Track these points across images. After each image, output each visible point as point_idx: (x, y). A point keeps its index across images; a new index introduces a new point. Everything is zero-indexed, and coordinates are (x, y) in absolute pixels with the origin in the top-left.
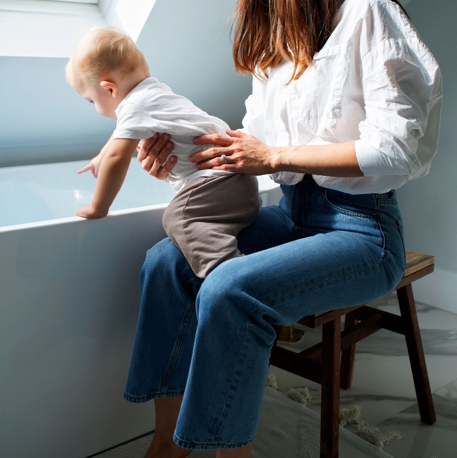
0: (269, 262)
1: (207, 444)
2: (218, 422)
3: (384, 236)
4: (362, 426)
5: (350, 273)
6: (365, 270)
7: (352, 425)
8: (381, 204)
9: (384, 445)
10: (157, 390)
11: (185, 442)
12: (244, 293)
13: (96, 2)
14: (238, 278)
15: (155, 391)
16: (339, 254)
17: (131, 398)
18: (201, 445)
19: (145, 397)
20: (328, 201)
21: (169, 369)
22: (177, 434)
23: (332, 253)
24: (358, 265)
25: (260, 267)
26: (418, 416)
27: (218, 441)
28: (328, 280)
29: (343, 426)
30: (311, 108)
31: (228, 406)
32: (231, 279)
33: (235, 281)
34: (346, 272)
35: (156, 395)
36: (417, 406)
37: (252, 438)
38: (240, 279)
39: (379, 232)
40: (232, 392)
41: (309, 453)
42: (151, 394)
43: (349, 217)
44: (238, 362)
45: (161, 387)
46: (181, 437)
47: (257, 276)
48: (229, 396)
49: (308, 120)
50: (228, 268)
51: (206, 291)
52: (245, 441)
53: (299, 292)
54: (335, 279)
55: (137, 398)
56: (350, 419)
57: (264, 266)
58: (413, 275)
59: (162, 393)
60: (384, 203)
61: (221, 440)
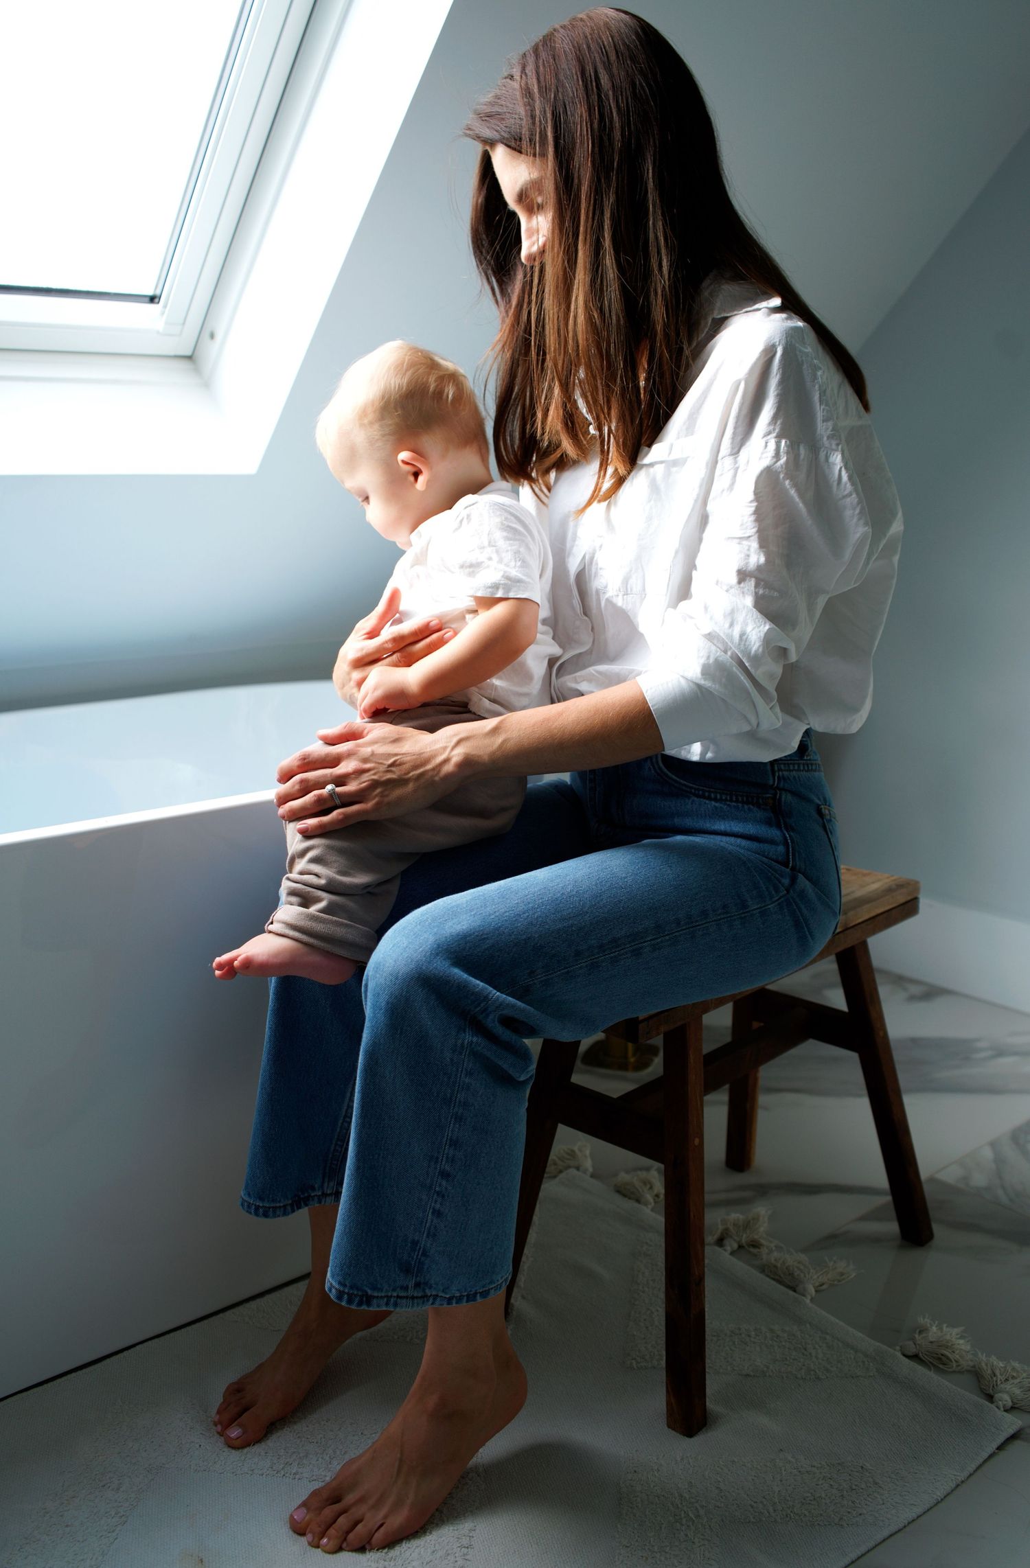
0: (518, 903)
1: (398, 1297)
2: (420, 1249)
3: (789, 841)
4: (771, 1251)
5: (705, 923)
6: (743, 915)
7: (749, 1249)
8: (780, 773)
9: (816, 1291)
10: (313, 1189)
11: (348, 1294)
12: (458, 973)
13: (189, 353)
14: (444, 939)
15: (310, 1191)
16: (681, 883)
17: (257, 1208)
18: (385, 1300)
19: (287, 1205)
20: (665, 770)
21: (339, 1143)
22: (333, 1276)
23: (664, 881)
24: (725, 907)
25: (497, 914)
26: (893, 1227)
27: (424, 1290)
28: (653, 939)
29: (729, 1252)
30: (631, 571)
31: (438, 1214)
32: (431, 940)
33: (438, 945)
34: (697, 921)
35: (311, 1199)
36: (892, 1206)
37: (501, 1281)
38: (448, 940)
39: (778, 833)
40: (444, 1183)
41: (652, 1312)
42: (302, 1196)
43: (713, 803)
44: (451, 1118)
45: (323, 1182)
46: (340, 1283)
47: (487, 934)
48: (438, 1193)
49: (624, 595)
50: (425, 918)
51: (377, 968)
52: (484, 1289)
53: (587, 966)
54: (671, 936)
55: (269, 1208)
56: (744, 1235)
57: (506, 912)
58: (869, 922)
59: (325, 1195)
60: (787, 771)
61: (430, 1287)
